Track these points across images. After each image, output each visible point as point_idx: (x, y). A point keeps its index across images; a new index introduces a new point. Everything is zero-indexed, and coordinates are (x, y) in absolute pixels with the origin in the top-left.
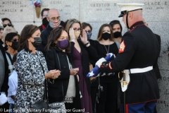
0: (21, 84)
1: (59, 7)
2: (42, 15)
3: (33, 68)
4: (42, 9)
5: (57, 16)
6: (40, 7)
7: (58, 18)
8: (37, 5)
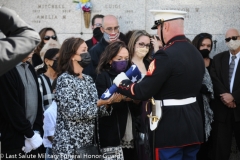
0: (62, 119)
1: (116, 13)
2: (93, 24)
3: (80, 98)
4: (93, 15)
5: (115, 25)
6: (90, 12)
7: (116, 28)
8: (86, 10)
